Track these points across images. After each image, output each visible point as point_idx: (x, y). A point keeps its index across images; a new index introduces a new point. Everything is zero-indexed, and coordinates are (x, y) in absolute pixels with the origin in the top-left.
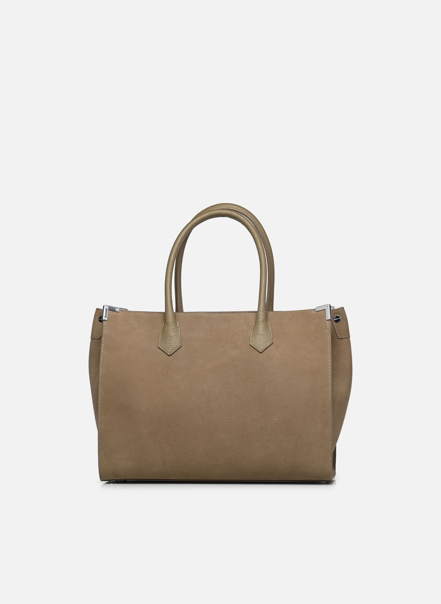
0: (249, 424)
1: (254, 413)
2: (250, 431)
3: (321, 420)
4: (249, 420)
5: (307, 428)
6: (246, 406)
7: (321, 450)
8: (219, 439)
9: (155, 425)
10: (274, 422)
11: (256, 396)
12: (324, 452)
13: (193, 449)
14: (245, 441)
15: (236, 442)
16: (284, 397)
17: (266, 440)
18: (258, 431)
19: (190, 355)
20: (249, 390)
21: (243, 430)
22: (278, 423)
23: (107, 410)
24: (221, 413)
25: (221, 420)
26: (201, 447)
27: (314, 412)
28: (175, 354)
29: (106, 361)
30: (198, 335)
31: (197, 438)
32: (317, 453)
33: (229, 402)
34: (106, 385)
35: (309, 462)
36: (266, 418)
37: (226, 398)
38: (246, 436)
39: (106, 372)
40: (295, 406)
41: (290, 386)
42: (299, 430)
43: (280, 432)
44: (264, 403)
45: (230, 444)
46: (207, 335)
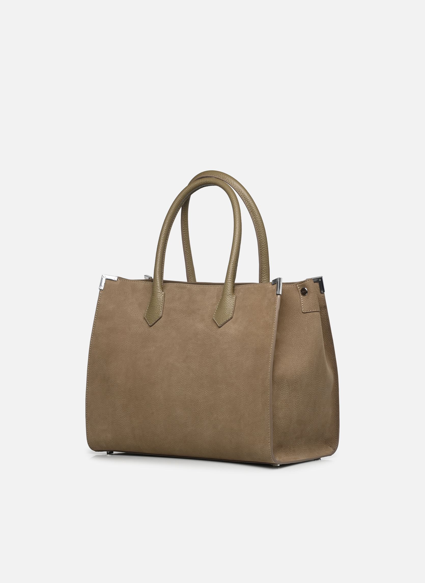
0: (200, 401)
1: (205, 390)
2: (201, 408)
3: (261, 400)
4: (201, 397)
5: (249, 408)
6: (200, 382)
7: (262, 431)
8: (176, 415)
9: (126, 397)
10: (222, 400)
11: (209, 372)
12: (264, 434)
13: (155, 424)
14: (197, 418)
15: (189, 419)
16: (231, 374)
17: (214, 418)
18: (207, 408)
19: (167, 327)
20: (204, 365)
21: (196, 407)
22: (225, 401)
23: (94, 381)
24: (178, 388)
25: (178, 395)
26: (162, 422)
27: (256, 392)
28: (155, 324)
29: (97, 331)
30: (177, 306)
31: (158, 413)
32: (258, 435)
33: (187, 377)
34: (94, 355)
35: (251, 444)
36: (215, 396)
37: (184, 373)
38: (198, 414)
39: (95, 343)
40: (240, 384)
41: (237, 364)
42: (242, 410)
43: (226, 410)
44: (215, 380)
45: (184, 421)
46: (185, 306)
